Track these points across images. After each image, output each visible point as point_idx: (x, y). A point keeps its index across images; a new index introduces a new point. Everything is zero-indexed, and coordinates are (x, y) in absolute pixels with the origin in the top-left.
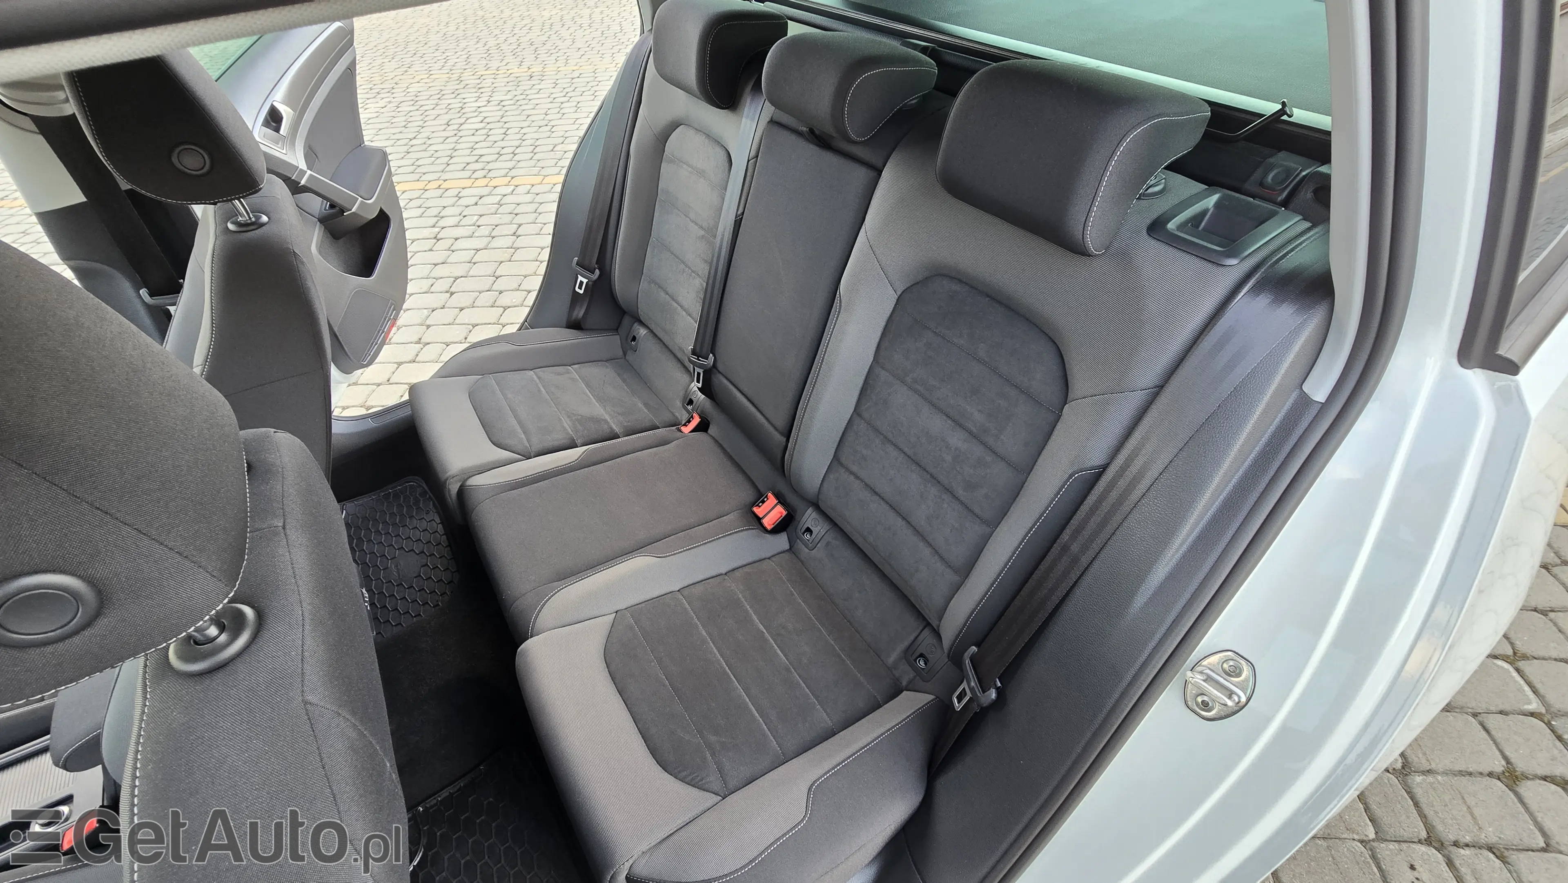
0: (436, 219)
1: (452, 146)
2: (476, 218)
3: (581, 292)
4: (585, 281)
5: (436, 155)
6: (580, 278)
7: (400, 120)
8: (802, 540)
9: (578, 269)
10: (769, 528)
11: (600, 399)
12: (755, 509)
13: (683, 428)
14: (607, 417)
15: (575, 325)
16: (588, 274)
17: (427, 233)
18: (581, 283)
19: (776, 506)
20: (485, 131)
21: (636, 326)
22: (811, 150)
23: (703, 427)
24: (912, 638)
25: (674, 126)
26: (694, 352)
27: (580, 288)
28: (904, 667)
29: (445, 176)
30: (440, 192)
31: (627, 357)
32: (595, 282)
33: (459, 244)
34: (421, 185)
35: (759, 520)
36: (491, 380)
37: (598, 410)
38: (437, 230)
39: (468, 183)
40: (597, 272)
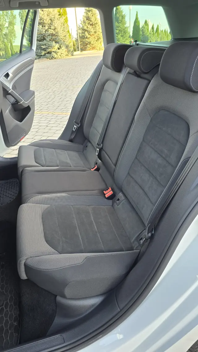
0: (48, 121)
1: (60, 104)
2: (60, 122)
3: (74, 130)
4: (76, 127)
5: (55, 106)
6: (75, 126)
7: (48, 97)
8: (116, 203)
9: (75, 123)
10: (107, 197)
11: (70, 159)
12: (104, 192)
13: (92, 170)
14: (71, 163)
15: (71, 141)
16: (77, 125)
17: (45, 124)
18: (75, 127)
19: (110, 191)
20: (70, 101)
21: (88, 143)
22: (135, 78)
23: (98, 169)
24: (140, 232)
25: (107, 81)
26: (98, 144)
27: (74, 129)
28: (136, 243)
29: (55, 111)
30: (52, 115)
31: (84, 152)
32: (79, 127)
33: (53, 128)
34: (47, 113)
35: (105, 194)
36: (42, 149)
37: (69, 161)
38: (48, 124)
39: (61, 113)
40: (80, 124)
